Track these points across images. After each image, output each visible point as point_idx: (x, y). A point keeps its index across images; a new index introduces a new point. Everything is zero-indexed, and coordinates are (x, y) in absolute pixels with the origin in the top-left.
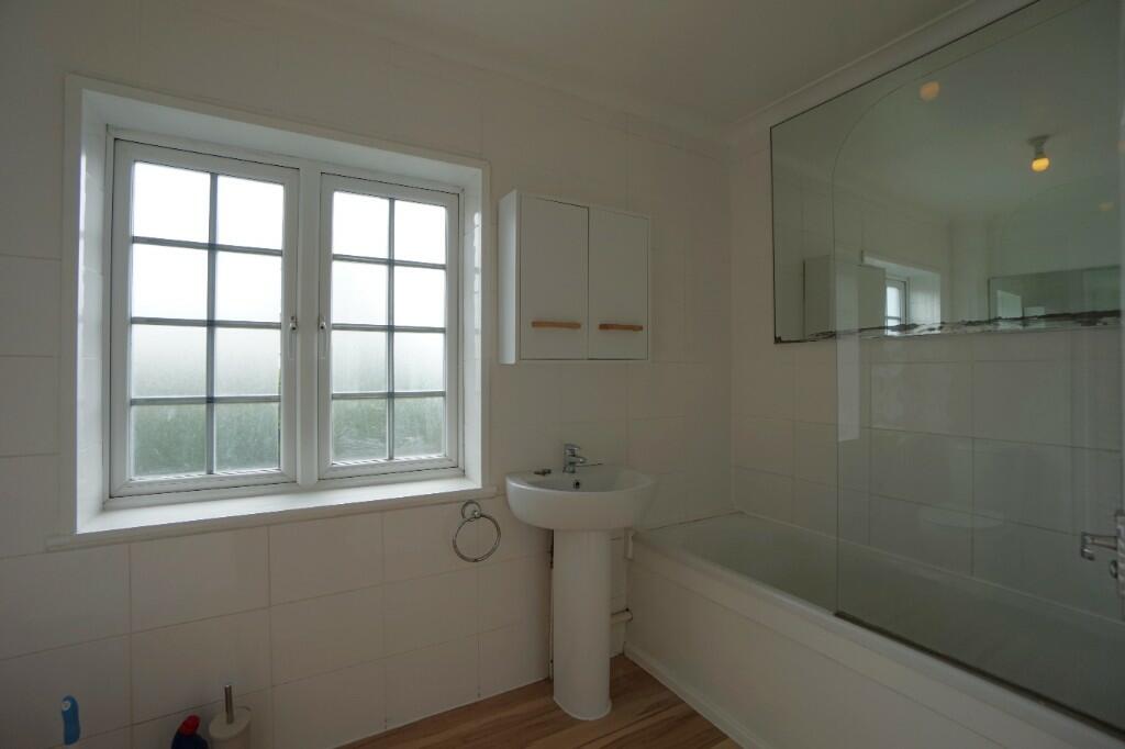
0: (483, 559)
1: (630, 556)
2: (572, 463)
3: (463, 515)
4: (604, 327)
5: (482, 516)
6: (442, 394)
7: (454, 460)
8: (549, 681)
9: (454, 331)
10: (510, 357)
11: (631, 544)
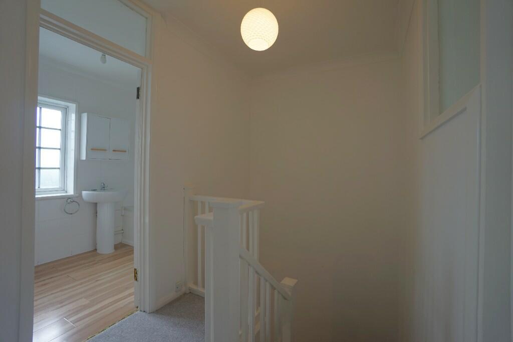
0: (74, 213)
1: (123, 214)
2: (104, 187)
3: (67, 201)
4: (114, 151)
5: (74, 201)
6: (59, 168)
7: (63, 187)
8: (96, 250)
9: (64, 150)
10: (84, 157)
11: (123, 211)
